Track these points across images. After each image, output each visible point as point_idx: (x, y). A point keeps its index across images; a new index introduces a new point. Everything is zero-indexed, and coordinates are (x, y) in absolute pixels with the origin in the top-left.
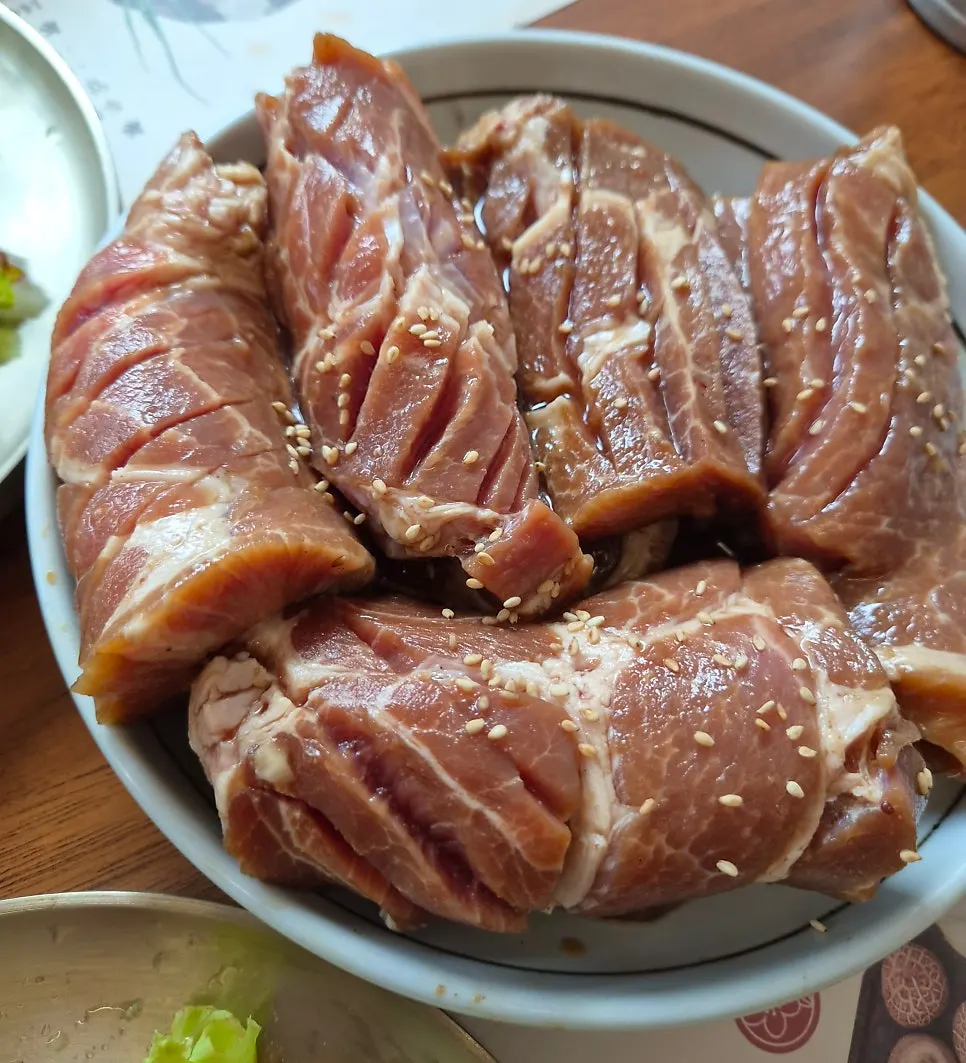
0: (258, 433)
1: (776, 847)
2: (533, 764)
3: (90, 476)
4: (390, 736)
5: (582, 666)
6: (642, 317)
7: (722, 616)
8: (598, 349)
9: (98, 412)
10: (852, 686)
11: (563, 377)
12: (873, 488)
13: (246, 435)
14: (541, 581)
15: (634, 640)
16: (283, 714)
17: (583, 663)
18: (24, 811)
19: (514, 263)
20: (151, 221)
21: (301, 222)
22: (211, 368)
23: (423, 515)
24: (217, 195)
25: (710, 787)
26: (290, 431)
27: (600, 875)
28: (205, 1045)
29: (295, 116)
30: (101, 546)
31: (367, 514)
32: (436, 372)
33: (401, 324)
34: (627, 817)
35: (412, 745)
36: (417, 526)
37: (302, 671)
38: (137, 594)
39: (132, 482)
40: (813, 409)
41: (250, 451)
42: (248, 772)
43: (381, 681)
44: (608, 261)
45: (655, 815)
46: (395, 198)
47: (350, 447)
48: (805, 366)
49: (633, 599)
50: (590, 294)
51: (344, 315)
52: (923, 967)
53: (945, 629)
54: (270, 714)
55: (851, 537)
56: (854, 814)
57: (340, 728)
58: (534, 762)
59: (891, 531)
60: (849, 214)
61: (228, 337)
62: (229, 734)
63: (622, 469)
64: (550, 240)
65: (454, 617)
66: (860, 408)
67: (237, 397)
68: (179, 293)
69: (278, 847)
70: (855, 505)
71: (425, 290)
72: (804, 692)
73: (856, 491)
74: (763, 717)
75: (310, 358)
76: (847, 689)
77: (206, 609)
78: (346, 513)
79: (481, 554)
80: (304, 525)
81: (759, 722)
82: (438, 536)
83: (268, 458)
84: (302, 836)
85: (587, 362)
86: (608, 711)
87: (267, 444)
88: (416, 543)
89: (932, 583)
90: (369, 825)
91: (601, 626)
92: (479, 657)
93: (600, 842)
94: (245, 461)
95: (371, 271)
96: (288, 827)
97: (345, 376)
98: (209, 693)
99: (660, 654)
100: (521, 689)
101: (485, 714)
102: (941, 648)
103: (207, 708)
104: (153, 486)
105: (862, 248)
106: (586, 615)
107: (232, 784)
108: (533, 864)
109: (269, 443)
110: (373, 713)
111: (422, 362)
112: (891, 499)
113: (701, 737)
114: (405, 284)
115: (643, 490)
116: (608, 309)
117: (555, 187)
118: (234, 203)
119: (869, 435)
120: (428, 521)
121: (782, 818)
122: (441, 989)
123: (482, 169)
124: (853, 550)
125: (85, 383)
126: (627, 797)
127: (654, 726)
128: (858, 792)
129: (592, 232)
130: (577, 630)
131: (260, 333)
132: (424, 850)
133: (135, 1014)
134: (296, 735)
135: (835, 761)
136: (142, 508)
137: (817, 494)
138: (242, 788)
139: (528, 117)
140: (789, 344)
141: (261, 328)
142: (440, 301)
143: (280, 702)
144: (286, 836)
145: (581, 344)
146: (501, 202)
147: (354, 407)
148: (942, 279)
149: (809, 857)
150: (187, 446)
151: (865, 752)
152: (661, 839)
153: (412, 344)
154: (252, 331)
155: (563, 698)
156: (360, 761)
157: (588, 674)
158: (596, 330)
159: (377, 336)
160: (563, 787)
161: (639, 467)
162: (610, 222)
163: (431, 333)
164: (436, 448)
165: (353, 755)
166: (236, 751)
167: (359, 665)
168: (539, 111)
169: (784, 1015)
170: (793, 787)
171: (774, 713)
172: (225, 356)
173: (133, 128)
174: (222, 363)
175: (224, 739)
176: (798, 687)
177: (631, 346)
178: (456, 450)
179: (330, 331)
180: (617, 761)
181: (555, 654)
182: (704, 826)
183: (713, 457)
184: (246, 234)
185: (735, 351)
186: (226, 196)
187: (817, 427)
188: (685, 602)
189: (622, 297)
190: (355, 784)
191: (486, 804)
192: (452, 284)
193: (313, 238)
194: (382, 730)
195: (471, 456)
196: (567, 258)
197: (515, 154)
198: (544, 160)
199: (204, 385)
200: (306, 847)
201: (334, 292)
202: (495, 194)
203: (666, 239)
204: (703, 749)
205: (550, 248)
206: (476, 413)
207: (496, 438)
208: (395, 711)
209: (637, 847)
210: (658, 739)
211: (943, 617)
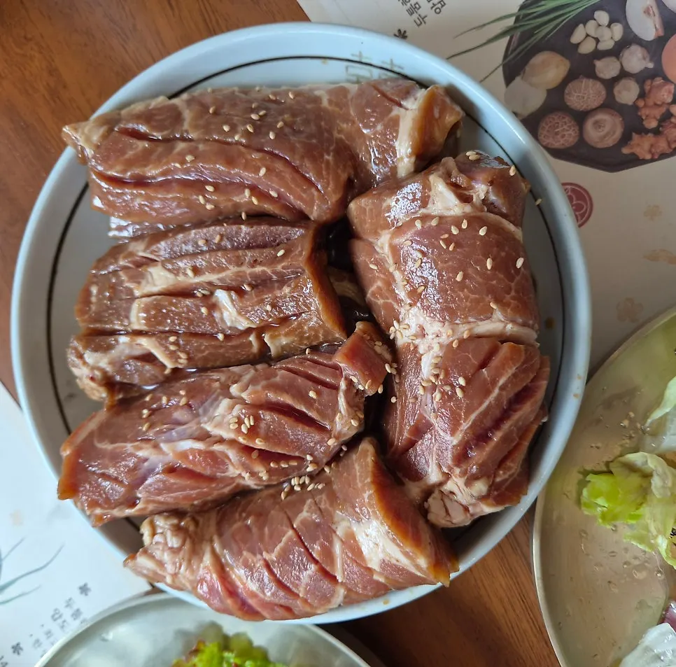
0: (306, 508)
1: (509, 237)
2: (476, 363)
3: (341, 592)
4: (466, 433)
5: (422, 333)
6: (212, 293)
7: (391, 258)
8: (234, 319)
9: (307, 592)
10: (429, 197)
11: (252, 338)
12: (308, 164)
13: (309, 514)
14: (375, 352)
15: (408, 307)
16: (456, 484)
17: (420, 333)
18: (489, 596)
19: (180, 366)
20: (184, 577)
21: (181, 496)
22: (271, 536)
23: (347, 418)
24: (166, 544)
25: (483, 273)
26: (297, 489)
27: (524, 325)
28: (600, 501)
29: (113, 506)
30: (378, 583)
31: (342, 445)
32: (268, 417)
33: (244, 439)
34: (498, 315)
35: (470, 423)
36: (352, 421)
37: (433, 476)
38: (404, 562)
39: (344, 570)
40: (263, 196)
41: (318, 512)
42: (483, 498)
43: (436, 437)
44: (179, 314)
45: (497, 301)
46: (162, 445)
47: (309, 458)
48: (236, 199)
49: (381, 302)
50: (200, 324)
51: (237, 469)
52: (549, 125)
53: (386, 127)
54: (456, 490)
55: (337, 178)
56: (493, 198)
57: (461, 457)
58: (476, 362)
59: (331, 154)
60: (130, 164)
61: (248, 528)
62: (466, 509)
63: (309, 308)
64: (167, 348)
65: (396, 396)
66: (263, 171)
67: (286, 521)
68: (228, 557)
69: (515, 479)
70: (319, 175)
71: (219, 425)
72: (434, 223)
73: (311, 174)
74: (448, 246)
75: (258, 482)
76: (431, 200)
77: (410, 529)
78: (341, 455)
79: (366, 388)
80: (358, 481)
81: (451, 248)
82: (356, 409)
83: (320, 501)
84: (510, 468)
85: (243, 324)
86: (447, 323)
87: (311, 502)
88: (360, 420)
89: (359, 131)
90: (505, 439)
91: (399, 322)
92: (420, 387)
93: (509, 326)
94: (325, 514)
95: (213, 457)
96: (506, 476)
97: (272, 465)
98: (448, 521)
99: (415, 295)
100: (436, 366)
101: (453, 387)
102: (397, 132)
103: (454, 521)
104: (346, 561)
105: (154, 157)
106: (392, 328)
107: (489, 505)
108: (522, 360)
109: (309, 501)
110: (455, 442)
111: (263, 425)
112: (313, 153)
113: (459, 278)
114: (215, 436)
115: (321, 298)
116: (210, 315)
117: (130, 345)
118: (169, 534)
119: (279, 166)
120: (349, 415)
121: (496, 236)
122: (576, 395)
123: (117, 387)
124: (344, 177)
125: (288, 601)
126: (489, 315)
127: (454, 302)
128: (482, 197)
129: (160, 323)
130: (402, 334)
131: (239, 509)
132: (515, 411)
133: (585, 533)
134: (466, 478)
135: (468, 209)
136: (358, 565)
137: (313, 195)
138: (490, 501)
139: (85, 363)
140: (222, 206)
141: (236, 509)
142: (224, 416)
143: (449, 486)
144: (510, 476)
145: (230, 328)
146: (141, 375)
147: (287, 458)
148: (161, 100)
149: (512, 219)
150: (322, 546)
151: (462, 191)
152: (508, 297)
153: (253, 432)
154: (240, 515)
155: (441, 346)
156: (476, 445)
157: (426, 331)
158: (222, 320)
159: (248, 450)
160: (486, 346)
161: (307, 299)
162: (153, 312)
163: (246, 421)
164: (310, 414)
165: (474, 450)
166: (474, 505)
167: (429, 448)
168: (81, 357)
169: (574, 202)
170: (482, 232)
171: (445, 240)
172: (261, 528)
173: (84, 589)
174: (266, 530)
175: (469, 511)
176: (430, 226)
177: (232, 301)
178: (309, 402)
179: (246, 475)
180: (471, 319)
181: (416, 347)
182: (501, 276)
183: (301, 259)
184: (186, 524)
185: (228, 239)
186: (166, 539)
187: (274, 194)
188: (382, 276)
189: (202, 306)
190: (488, 448)
191: (496, 386)
192: (211, 410)
193: (192, 489)
194: (463, 437)
195: (312, 394)
196: (178, 337)
197: (109, 369)
198: (113, 352)
199: (284, 539)
200: (514, 466)
201: (223, 475)
202: (136, 380)
203: (159, 279)
204: (465, 277)
205: (172, 348)
206: (287, 393)
207: (300, 380)
208: (453, 433)
209: (512, 310)
210: (460, 299)
211: (379, 127)
